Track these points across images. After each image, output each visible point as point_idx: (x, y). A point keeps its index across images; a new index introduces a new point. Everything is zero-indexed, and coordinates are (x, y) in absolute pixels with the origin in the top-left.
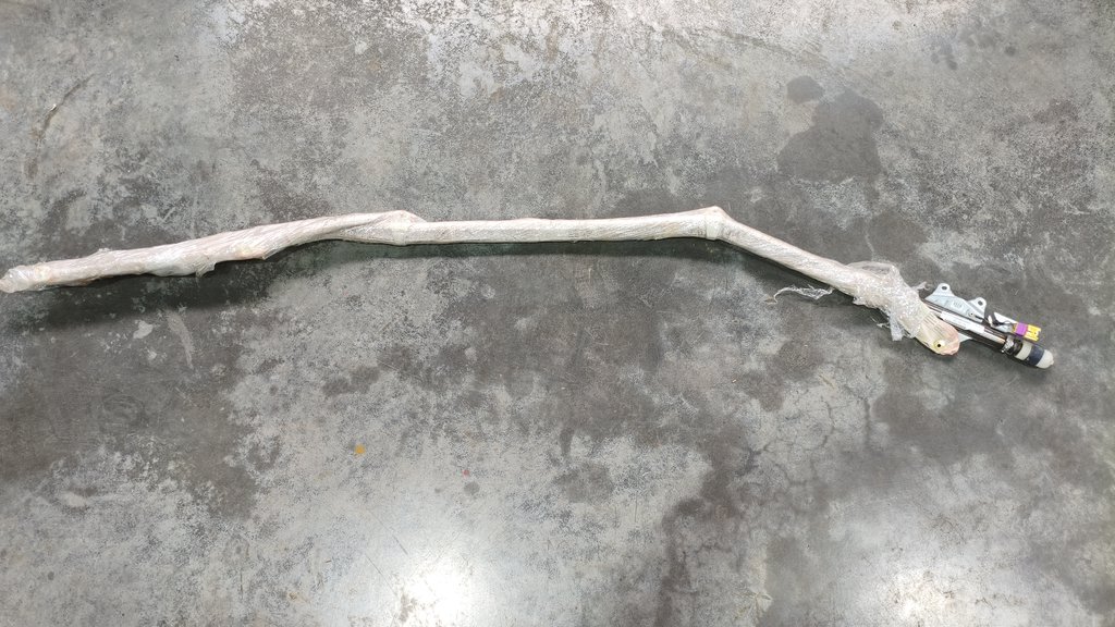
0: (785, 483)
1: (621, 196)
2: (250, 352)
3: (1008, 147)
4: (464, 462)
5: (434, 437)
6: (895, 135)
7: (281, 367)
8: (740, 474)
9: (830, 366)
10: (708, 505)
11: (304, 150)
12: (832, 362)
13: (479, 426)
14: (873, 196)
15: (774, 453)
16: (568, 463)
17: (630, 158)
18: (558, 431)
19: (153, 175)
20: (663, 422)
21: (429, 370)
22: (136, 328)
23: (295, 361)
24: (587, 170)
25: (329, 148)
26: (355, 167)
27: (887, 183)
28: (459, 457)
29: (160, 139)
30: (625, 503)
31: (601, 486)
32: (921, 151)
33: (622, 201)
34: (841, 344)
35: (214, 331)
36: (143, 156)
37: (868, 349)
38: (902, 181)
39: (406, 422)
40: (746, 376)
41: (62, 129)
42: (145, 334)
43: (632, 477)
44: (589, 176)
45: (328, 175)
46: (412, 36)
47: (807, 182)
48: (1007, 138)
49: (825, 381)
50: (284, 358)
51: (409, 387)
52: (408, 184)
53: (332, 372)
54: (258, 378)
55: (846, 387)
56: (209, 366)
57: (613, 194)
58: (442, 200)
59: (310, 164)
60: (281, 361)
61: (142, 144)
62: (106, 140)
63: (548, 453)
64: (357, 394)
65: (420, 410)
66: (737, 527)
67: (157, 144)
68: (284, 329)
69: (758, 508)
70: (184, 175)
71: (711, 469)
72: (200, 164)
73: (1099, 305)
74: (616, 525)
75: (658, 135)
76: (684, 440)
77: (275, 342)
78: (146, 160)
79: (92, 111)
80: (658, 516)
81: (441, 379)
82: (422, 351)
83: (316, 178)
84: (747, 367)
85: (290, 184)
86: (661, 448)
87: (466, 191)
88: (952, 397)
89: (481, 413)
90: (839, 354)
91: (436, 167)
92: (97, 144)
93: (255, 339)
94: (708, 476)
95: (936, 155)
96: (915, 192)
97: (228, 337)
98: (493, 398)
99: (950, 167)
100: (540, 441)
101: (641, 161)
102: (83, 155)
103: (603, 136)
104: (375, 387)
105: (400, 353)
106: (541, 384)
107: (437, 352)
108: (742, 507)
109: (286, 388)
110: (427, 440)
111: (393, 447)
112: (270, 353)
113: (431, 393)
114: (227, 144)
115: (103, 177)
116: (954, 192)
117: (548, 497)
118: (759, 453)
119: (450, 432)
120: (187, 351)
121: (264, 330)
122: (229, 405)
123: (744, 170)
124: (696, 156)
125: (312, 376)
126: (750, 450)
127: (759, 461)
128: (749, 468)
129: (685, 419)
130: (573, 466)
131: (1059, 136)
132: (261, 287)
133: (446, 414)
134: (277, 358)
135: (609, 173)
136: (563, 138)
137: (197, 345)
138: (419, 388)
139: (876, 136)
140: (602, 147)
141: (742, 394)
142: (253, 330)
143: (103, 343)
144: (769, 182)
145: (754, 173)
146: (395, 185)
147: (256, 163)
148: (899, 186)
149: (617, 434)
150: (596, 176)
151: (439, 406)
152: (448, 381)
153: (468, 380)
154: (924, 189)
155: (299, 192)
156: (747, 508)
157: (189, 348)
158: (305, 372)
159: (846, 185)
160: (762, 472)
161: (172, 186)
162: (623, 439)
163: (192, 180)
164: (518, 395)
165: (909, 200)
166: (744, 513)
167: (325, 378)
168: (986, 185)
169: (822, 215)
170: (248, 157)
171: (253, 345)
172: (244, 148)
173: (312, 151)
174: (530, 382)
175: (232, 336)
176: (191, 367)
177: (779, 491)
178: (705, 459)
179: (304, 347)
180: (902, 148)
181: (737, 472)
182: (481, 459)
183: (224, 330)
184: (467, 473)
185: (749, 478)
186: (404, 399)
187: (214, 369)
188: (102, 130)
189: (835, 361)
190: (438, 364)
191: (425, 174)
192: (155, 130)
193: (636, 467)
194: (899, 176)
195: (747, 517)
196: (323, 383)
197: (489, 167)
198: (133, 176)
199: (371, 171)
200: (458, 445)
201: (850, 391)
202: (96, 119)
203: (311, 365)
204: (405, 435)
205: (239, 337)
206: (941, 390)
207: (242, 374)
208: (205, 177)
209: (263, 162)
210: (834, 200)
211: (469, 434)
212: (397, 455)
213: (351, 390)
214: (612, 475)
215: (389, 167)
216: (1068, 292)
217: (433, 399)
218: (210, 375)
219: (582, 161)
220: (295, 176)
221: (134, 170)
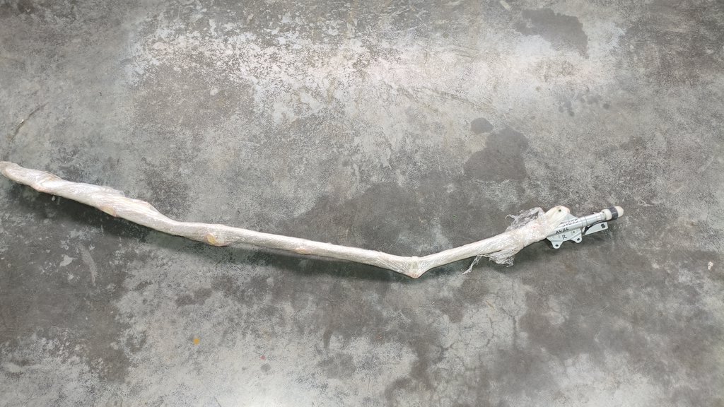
0: (463, 369)
1: (368, 186)
2: (131, 277)
3: (605, 164)
4: (262, 351)
5: (244, 334)
6: (536, 155)
7: (150, 287)
8: (435, 363)
9: (493, 295)
10: (414, 382)
11: (174, 153)
12: (494, 293)
13: (273, 328)
14: (521, 191)
15: (457, 350)
16: (327, 353)
17: (375, 163)
18: (322, 332)
19: (80, 165)
20: (389, 328)
21: (243, 291)
22: (62, 259)
23: (159, 283)
24: (349, 169)
25: (190, 151)
26: (205, 163)
27: (530, 184)
28: (259, 347)
29: (86, 143)
30: (362, 379)
31: (348, 368)
32: (551, 165)
33: (369, 189)
34: (499, 282)
35: (111, 263)
36: (75, 153)
37: (516, 285)
38: (539, 183)
39: (227, 324)
40: (441, 300)
41: (26, 135)
42: (68, 263)
43: (368, 363)
44: (349, 173)
45: (188, 168)
46: (245, 86)
47: (481, 181)
48: (603, 158)
49: (489, 304)
50: (153, 281)
51: (230, 302)
52: (237, 175)
53: (182, 291)
54: (136, 294)
55: (502, 309)
56: (106, 285)
57: (364, 184)
58: (258, 185)
59: (178, 161)
60: (151, 283)
61: (75, 146)
62: (53, 142)
63: (316, 346)
64: (197, 305)
65: (236, 317)
66: (432, 397)
67: (84, 146)
68: (154, 263)
69: (445, 385)
70: (99, 165)
71: (417, 359)
72: (110, 159)
73: (659, 262)
74: (356, 393)
75: (392, 150)
76: (401, 340)
77: (148, 270)
78: (77, 156)
79: (46, 124)
80: (382, 389)
81: (250, 297)
82: (240, 279)
83: (181, 169)
84: (441, 295)
85: (165, 173)
86: (386, 344)
87: (273, 180)
88: (567, 317)
89: (275, 320)
90: (498, 288)
91: (256, 165)
92: (47, 145)
93: (135, 268)
94: (415, 363)
95: (560, 167)
96: (547, 189)
97: (118, 267)
98: (283, 310)
99: (569, 175)
100: (311, 338)
101: (382, 165)
102: (38, 151)
103: (359, 150)
104: (209, 301)
105: (226, 280)
106: (313, 302)
107: (249, 279)
108: (435, 384)
109: (152, 300)
110: (239, 336)
111: (217, 340)
112: (144, 278)
113: (244, 306)
114: (128, 147)
115: (49, 165)
116: (571, 190)
117: (314, 374)
118: (447, 349)
119: (255, 331)
120: (93, 275)
121: (141, 263)
122: (116, 310)
123: (444, 173)
124: (415, 164)
125: (170, 293)
126: (441, 347)
127: (447, 354)
128: (440, 359)
129: (402, 326)
130: (331, 355)
131: (635, 158)
132: (142, 236)
133: (252, 319)
134: (149, 281)
135: (361, 172)
136: (335, 150)
137: (99, 272)
138: (236, 302)
139: (524, 155)
140: (359, 156)
141: (438, 311)
142: (135, 263)
143: (40, 268)
144: (458, 181)
145: (449, 175)
146: (230, 175)
147: (144, 159)
148: (537, 186)
149: (360, 335)
150: (353, 174)
151: (248, 314)
152: (255, 298)
153: (267, 299)
154: (552, 188)
155: (170, 178)
156: (438, 384)
157: (94, 273)
158: (165, 291)
159: (505, 184)
160: (448, 362)
161: (91, 172)
162: (363, 338)
163: (104, 168)
164: (298, 309)
165: (543, 194)
166: (437, 387)
167: (177, 295)
168: (590, 187)
169: (490, 202)
170: (140, 156)
171: (134, 272)
172: (138, 150)
173: (180, 154)
174: (306, 300)
175: (121, 266)
176: (95, 285)
177: (459, 374)
178: (413, 352)
179: (166, 275)
180: (540, 163)
181: (433, 361)
182: (273, 349)
183: (117, 262)
184: (263, 358)
185: (440, 365)
186: (227, 309)
187: (109, 287)
188: (50, 136)
189: (496, 292)
190: (249, 287)
191: (249, 169)
192: (84, 138)
193: (370, 356)
194: (537, 179)
195: (438, 390)
196: (176, 298)
197: (288, 166)
198: (67, 165)
199: (215, 166)
200: (258, 339)
201: (504, 311)
202: (48, 130)
203: (169, 286)
204: (225, 333)
205: (125, 267)
206: (561, 312)
207: (126, 290)
208: (112, 167)
209: (149, 159)
210: (497, 193)
211: (266, 333)
212: (220, 345)
213: (193, 302)
214: (355, 361)
215: (227, 164)
216: (640, 254)
217: (245, 310)
218: (106, 290)
219: (345, 164)
220: (168, 168)
221: (69, 161)
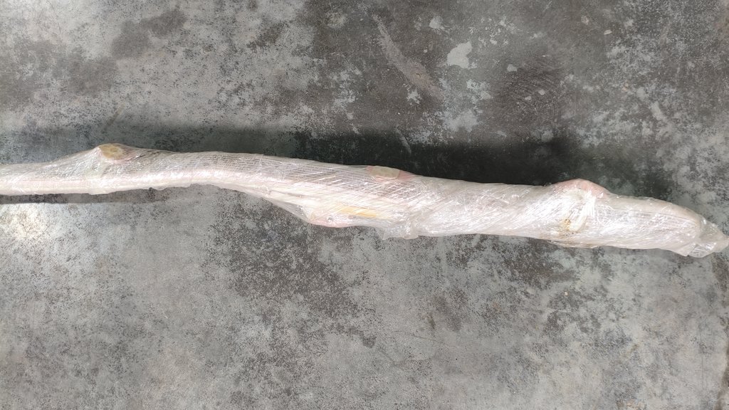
2: (299, 52)
35: (358, 72)
42: (453, 52)
56: (350, 24)
60: (252, 46)
61: (562, 344)
93: (297, 71)
97: (336, 66)
105: (87, 85)
109: (236, 11)
112: (271, 54)
113: (35, 38)
120: (387, 37)
121: (288, 84)
125: (204, 33)
134: (258, 49)
137: (377, 48)
142: (303, 82)
147: (368, 342)
170: (382, 349)
190: (32, 80)
